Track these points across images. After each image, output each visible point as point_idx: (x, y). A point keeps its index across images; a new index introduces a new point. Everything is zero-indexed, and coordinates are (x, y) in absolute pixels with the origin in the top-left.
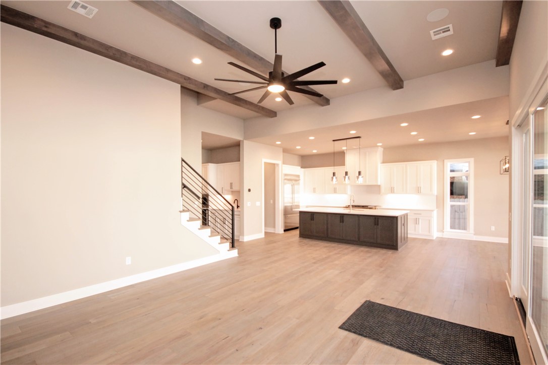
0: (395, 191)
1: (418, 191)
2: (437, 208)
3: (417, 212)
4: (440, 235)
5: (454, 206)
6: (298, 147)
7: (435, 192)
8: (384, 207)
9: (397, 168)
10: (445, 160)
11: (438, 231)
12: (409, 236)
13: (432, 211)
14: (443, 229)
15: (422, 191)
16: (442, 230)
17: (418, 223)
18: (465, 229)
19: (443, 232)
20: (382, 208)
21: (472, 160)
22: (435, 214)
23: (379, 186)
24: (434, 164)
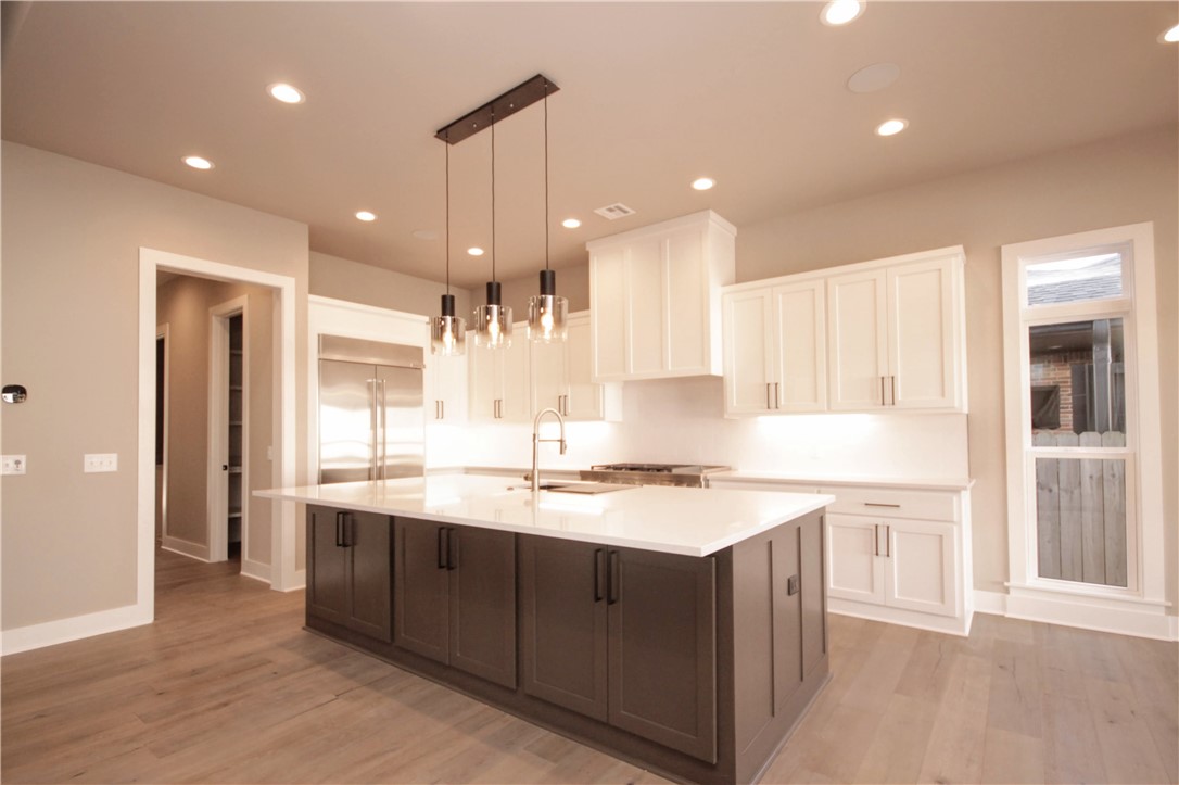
0: (782, 401)
1: (884, 394)
2: (971, 475)
3: (881, 499)
4: (989, 603)
5: (1056, 463)
6: (365, 216)
7: (961, 397)
8: (743, 471)
9: (788, 295)
10: (1005, 249)
11: (979, 584)
12: (832, 608)
13: (956, 490)
14: (1006, 575)
15: (899, 396)
16: (998, 578)
17: (883, 550)
18: (1120, 580)
19: (1007, 590)
20: (734, 474)
21: (1143, 235)
22: (964, 505)
23: (719, 380)
24: (951, 263)
